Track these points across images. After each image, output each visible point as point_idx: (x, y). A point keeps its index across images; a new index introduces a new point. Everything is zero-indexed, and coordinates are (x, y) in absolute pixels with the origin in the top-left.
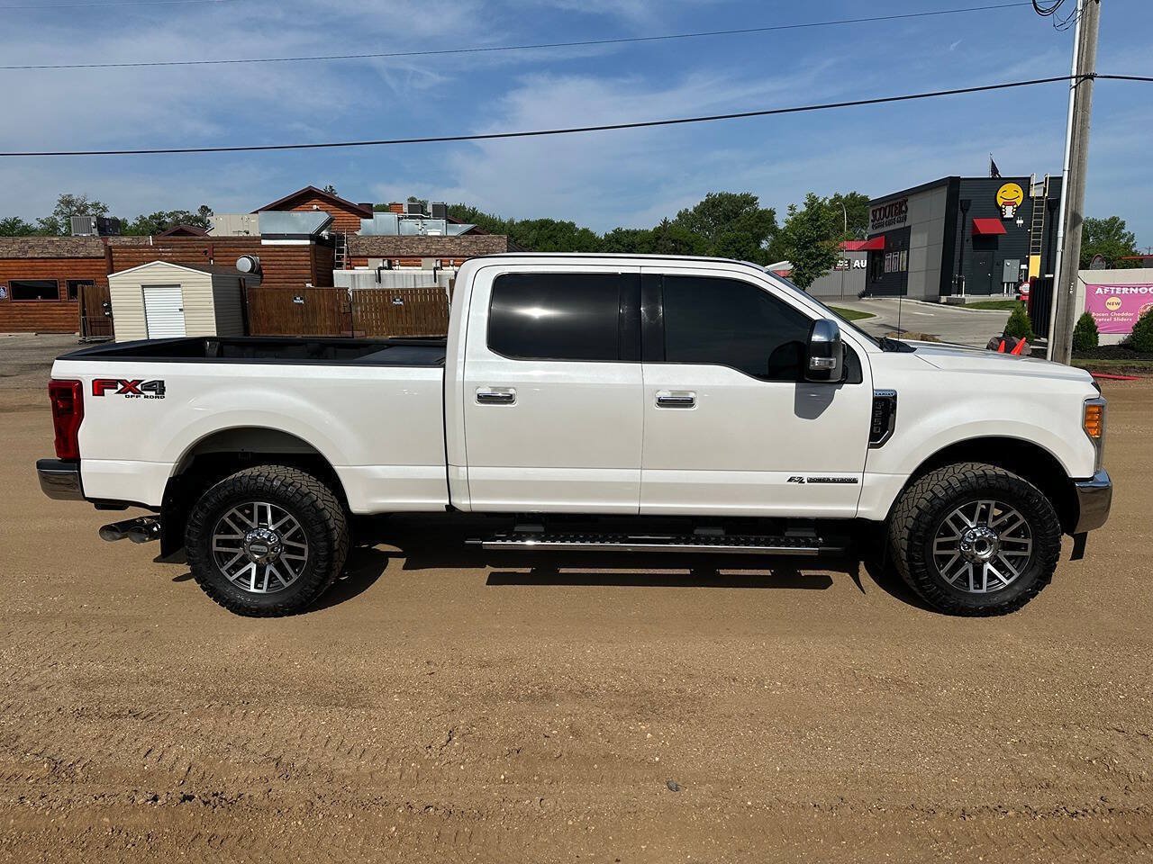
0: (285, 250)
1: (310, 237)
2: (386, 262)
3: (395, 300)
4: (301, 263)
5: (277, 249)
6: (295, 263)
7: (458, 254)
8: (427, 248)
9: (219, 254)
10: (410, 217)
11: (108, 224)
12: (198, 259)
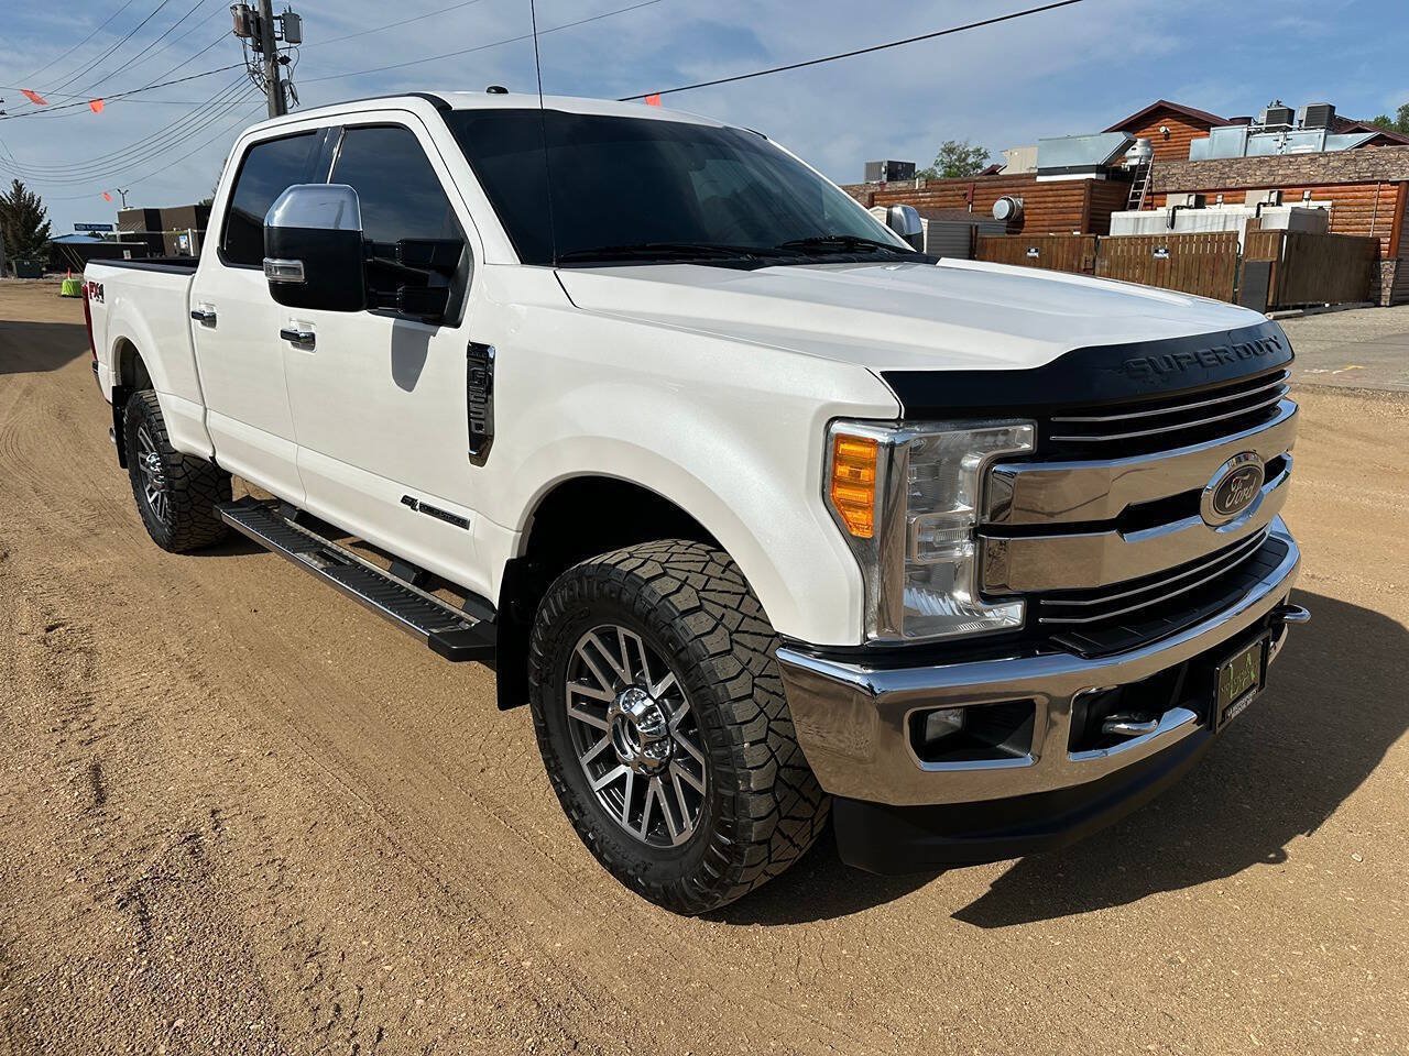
0: (1055, 187)
1: (1099, 169)
2: (1193, 199)
3: (1157, 251)
4: (1072, 205)
5: (1046, 187)
6: (1065, 204)
7: (1319, 181)
8: (1271, 173)
9: (980, 197)
10: (1268, 130)
11: (900, 168)
12: (956, 204)
